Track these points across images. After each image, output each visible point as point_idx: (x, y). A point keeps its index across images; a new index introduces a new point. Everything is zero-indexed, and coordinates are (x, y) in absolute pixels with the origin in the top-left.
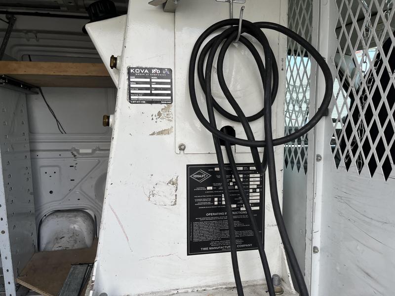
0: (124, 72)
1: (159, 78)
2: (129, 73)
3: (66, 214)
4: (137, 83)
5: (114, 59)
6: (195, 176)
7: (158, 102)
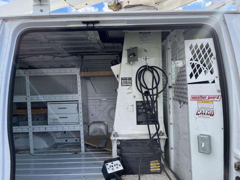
0: (120, 79)
1: (129, 80)
2: (122, 79)
3: (97, 123)
4: (123, 81)
5: (118, 75)
6: (138, 104)
7: (129, 86)
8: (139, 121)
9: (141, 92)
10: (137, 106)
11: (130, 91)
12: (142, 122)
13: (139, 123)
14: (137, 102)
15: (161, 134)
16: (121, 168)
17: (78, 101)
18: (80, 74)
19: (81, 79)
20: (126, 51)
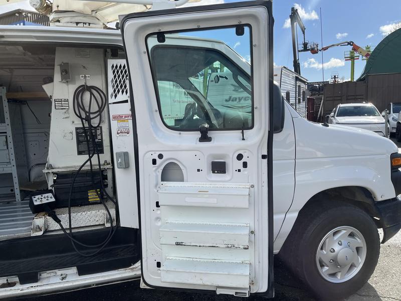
0: (54, 100)
1: (64, 102)
4: (57, 104)
5: (51, 96)
6: (78, 131)
7: (65, 109)
8: (80, 150)
9: (80, 117)
10: (77, 134)
11: (67, 115)
12: (84, 152)
13: (80, 153)
14: (77, 129)
15: (106, 164)
16: (53, 200)
17: (6, 133)
18: (7, 96)
19: (8, 102)
20: (59, 67)
